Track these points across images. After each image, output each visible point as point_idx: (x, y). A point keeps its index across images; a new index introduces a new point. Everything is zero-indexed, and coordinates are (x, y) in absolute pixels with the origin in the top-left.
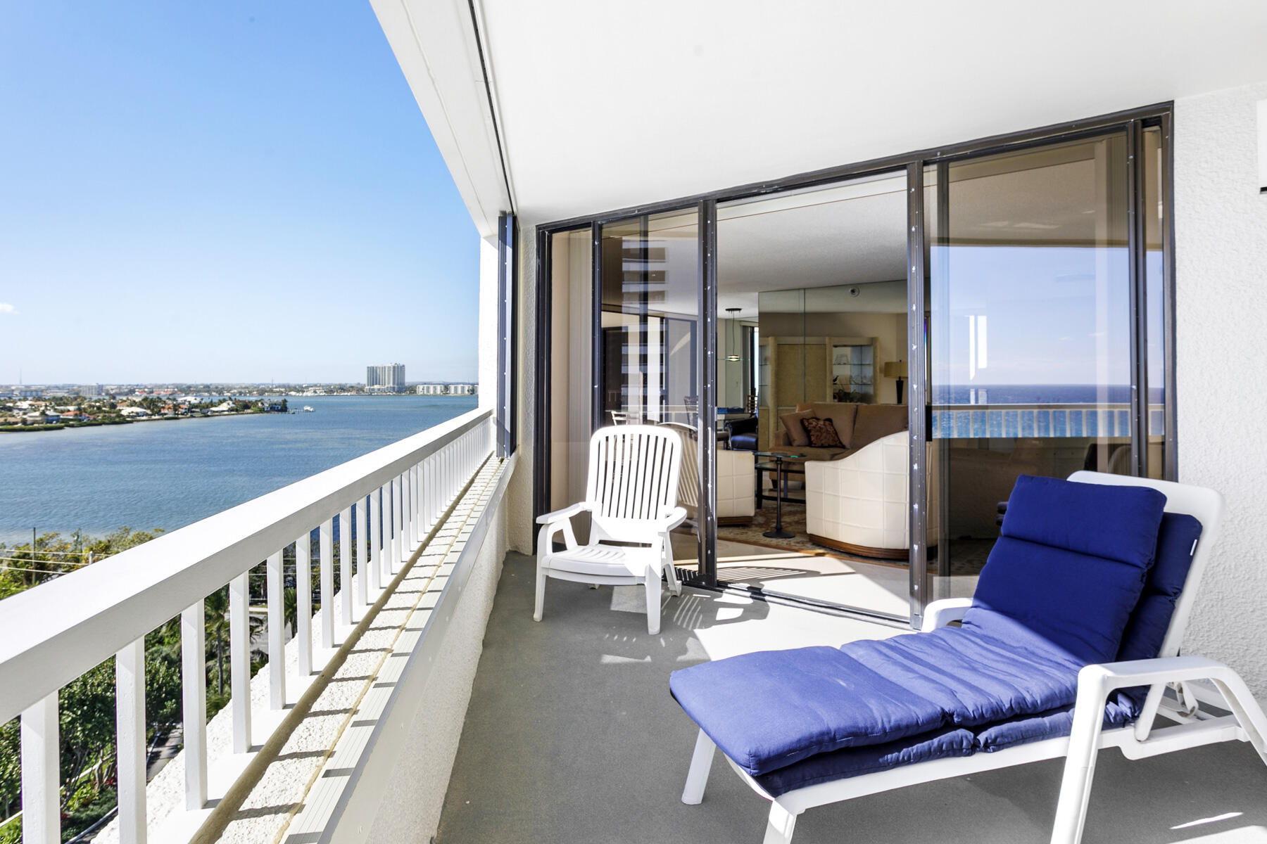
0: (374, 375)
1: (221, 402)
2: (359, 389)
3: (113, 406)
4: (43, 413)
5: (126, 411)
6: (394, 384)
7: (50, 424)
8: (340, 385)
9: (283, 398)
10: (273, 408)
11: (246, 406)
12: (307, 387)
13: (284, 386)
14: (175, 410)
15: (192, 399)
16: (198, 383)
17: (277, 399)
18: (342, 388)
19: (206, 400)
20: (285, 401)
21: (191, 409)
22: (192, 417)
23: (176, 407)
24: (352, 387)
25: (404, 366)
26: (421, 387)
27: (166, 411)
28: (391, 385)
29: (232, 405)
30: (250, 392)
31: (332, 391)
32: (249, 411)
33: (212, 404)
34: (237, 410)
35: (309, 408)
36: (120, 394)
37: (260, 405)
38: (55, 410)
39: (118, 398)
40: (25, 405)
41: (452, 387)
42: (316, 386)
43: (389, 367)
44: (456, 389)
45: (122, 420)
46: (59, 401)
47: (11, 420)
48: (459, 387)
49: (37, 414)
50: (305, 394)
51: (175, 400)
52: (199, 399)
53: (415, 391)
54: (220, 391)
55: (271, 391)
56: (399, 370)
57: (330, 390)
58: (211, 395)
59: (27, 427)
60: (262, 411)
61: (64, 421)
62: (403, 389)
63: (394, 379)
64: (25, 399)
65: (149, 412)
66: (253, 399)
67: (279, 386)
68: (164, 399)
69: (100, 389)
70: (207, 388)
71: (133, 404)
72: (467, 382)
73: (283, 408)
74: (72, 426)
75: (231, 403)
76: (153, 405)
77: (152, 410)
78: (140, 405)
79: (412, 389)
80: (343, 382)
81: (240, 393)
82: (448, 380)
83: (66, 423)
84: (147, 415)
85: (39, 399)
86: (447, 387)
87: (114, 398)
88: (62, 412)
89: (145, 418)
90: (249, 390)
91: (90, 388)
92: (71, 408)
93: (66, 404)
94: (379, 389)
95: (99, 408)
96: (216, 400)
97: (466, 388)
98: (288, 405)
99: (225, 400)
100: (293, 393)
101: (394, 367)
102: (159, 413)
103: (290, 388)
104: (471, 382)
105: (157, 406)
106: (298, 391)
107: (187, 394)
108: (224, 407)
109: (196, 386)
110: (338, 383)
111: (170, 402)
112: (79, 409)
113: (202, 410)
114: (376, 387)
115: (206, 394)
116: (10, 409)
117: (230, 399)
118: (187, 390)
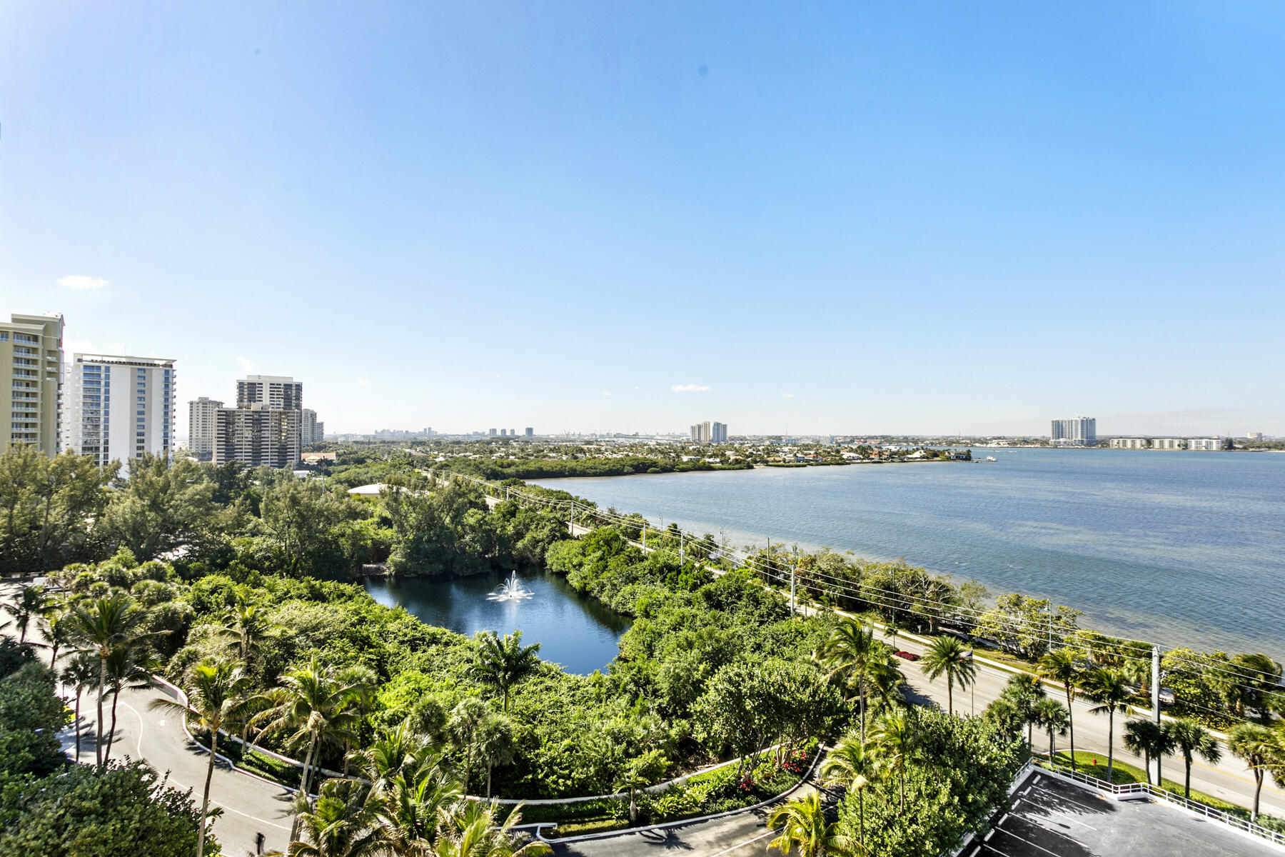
0: (1058, 428)
1: (914, 451)
2: (1044, 442)
3: (838, 451)
4: (795, 455)
5: (846, 455)
6: (1082, 437)
7: (801, 463)
8: (1024, 438)
9: (967, 449)
10: (958, 457)
11: (935, 455)
12: (990, 440)
13: (970, 439)
14: (880, 456)
15: (893, 448)
16: (900, 435)
17: (962, 449)
18: (1026, 441)
19: (905, 449)
20: (969, 451)
21: (892, 456)
22: (892, 461)
23: (880, 454)
24: (1036, 440)
25: (1094, 419)
26: (1116, 441)
27: (873, 457)
28: (1079, 438)
29: (923, 453)
30: (940, 443)
31: (1015, 443)
32: (938, 459)
33: (908, 452)
34: (927, 458)
35: (991, 458)
36: (844, 443)
37: (947, 454)
38: (803, 453)
39: (842, 445)
40: (786, 449)
41: (1157, 443)
42: (1000, 438)
43: (1076, 421)
44: (1162, 444)
45: (842, 462)
46: (807, 447)
47: (777, 459)
48: (1166, 443)
49: (792, 455)
50: (989, 445)
51: (881, 448)
52: (898, 448)
53: (1109, 445)
54: (915, 441)
55: (958, 442)
56: (1088, 424)
57: (1013, 443)
58: (908, 444)
59: (786, 465)
60: (949, 459)
61: (807, 461)
62: (1092, 441)
63: (1082, 433)
64: (787, 445)
65: (861, 456)
66: (941, 449)
67: (966, 438)
68: (873, 447)
69: (832, 438)
70: (906, 439)
71: (851, 450)
72: (1177, 435)
73: (967, 457)
74: (812, 465)
75: (922, 451)
76: (864, 452)
77: (863, 455)
78: (856, 451)
79: (1104, 443)
80: (1027, 435)
81: (932, 444)
82: (1150, 434)
83: (808, 463)
84: (860, 459)
85: (794, 445)
86: (1149, 442)
87: (840, 446)
88: (806, 455)
89: (858, 461)
90: (938, 441)
91: (826, 438)
92: (812, 452)
93: (809, 449)
94: (1065, 442)
95: (829, 453)
96: (910, 449)
97: (1176, 442)
98: (972, 455)
99: (918, 449)
100: (978, 445)
101: (1082, 421)
102: (868, 458)
103: (975, 440)
104: (1185, 436)
105: (867, 452)
106: (982, 443)
107: (890, 444)
108: (917, 454)
109: (898, 438)
110: (1021, 436)
111: (876, 449)
112: (816, 453)
113: (900, 457)
114: (1061, 440)
115: (905, 444)
116: (778, 452)
117: (923, 449)
118: (889, 440)
